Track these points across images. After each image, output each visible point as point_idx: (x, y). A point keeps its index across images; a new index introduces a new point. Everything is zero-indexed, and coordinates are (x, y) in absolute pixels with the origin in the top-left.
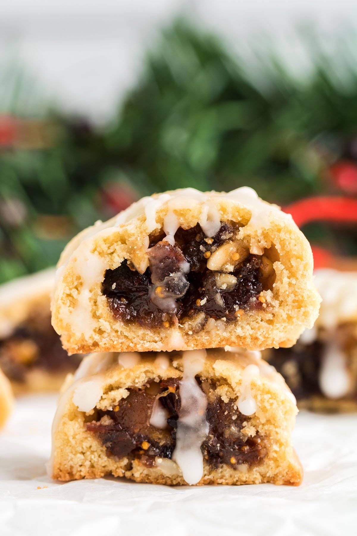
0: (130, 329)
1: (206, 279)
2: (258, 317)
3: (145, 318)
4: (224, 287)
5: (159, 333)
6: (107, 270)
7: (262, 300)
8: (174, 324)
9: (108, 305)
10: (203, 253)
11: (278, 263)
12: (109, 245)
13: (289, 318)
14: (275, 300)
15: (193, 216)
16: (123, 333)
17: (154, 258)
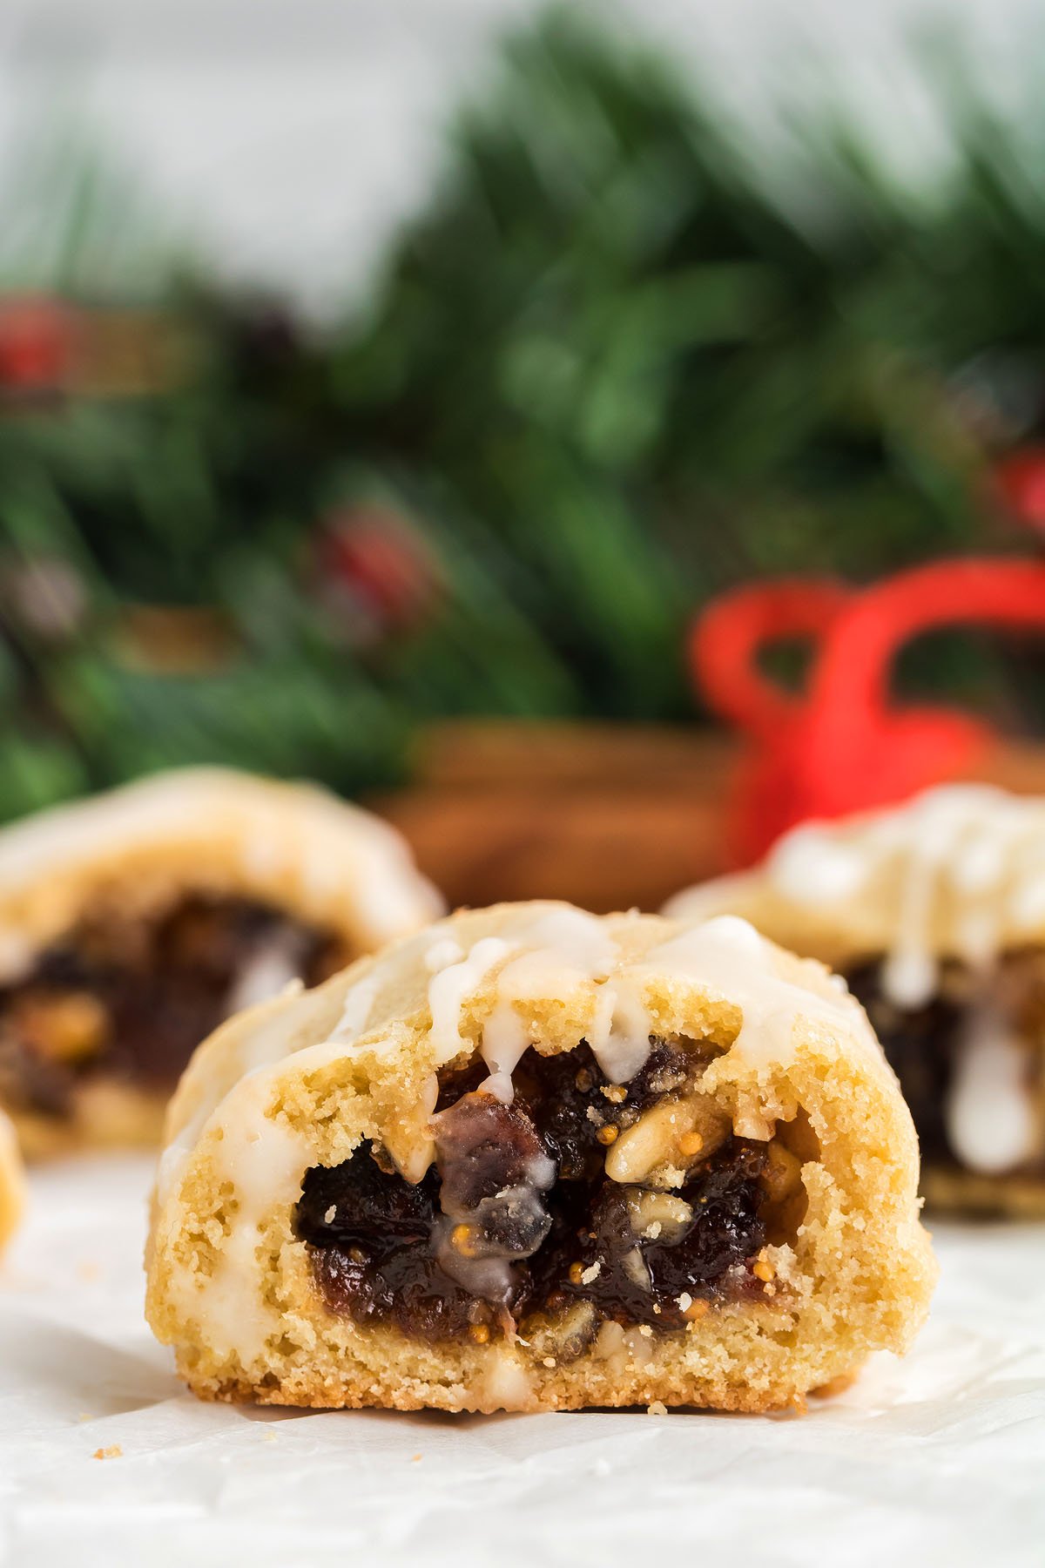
0: (374, 1342)
1: (600, 1207)
2: (750, 1323)
3: (419, 1311)
4: (654, 1231)
5: (457, 1358)
6: (310, 1169)
7: (764, 1273)
8: (503, 1333)
9: (312, 1269)
10: (597, 1129)
11: (814, 1168)
12: (320, 1094)
13: (842, 1326)
14: (801, 1273)
15: (569, 1022)
16: (352, 1353)
17: (452, 1140)
